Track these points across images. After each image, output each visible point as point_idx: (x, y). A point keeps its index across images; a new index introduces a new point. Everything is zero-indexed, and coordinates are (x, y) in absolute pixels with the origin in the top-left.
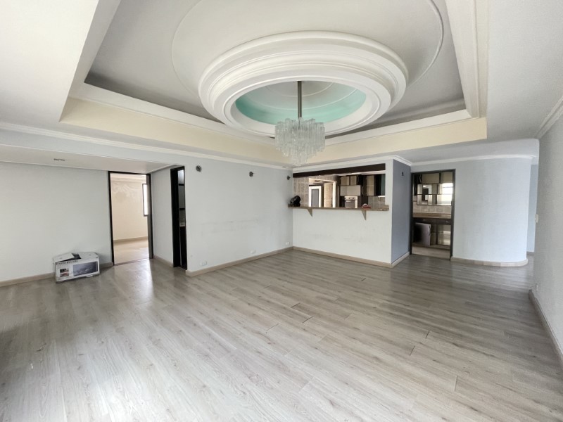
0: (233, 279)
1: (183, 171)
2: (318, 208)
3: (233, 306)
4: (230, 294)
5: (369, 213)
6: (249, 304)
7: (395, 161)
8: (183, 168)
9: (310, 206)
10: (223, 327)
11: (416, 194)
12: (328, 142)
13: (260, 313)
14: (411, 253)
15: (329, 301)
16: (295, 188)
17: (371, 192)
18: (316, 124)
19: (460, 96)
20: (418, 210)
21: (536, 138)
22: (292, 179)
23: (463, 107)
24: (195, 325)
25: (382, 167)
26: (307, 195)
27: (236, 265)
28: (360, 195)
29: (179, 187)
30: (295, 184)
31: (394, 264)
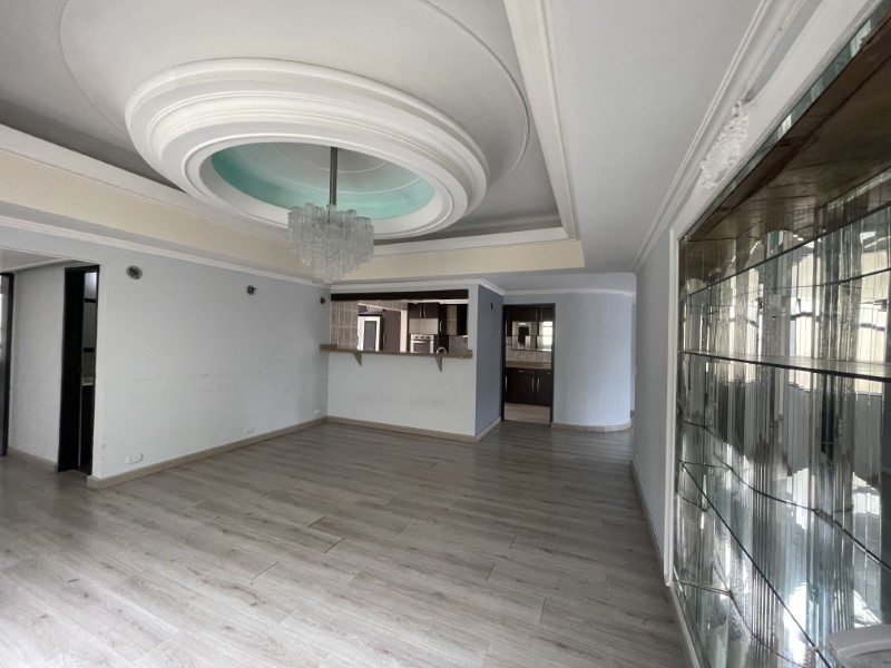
0: (201, 484)
1: (94, 274)
2: (374, 352)
3: (189, 541)
4: (187, 516)
5: (445, 361)
6: (225, 531)
7: (481, 287)
8: (96, 268)
9: (360, 347)
10: (157, 588)
11: (510, 334)
12: (379, 250)
13: (246, 546)
14: (503, 419)
15: (376, 506)
16: (333, 317)
17: (452, 330)
18: (358, 218)
19: (554, 210)
20: (511, 357)
21: (633, 272)
22: (329, 302)
23: (558, 224)
24: (86, 595)
25: (463, 294)
26: (355, 331)
27: (210, 457)
28: (436, 333)
29: (86, 305)
30: (334, 311)
31: (479, 437)
